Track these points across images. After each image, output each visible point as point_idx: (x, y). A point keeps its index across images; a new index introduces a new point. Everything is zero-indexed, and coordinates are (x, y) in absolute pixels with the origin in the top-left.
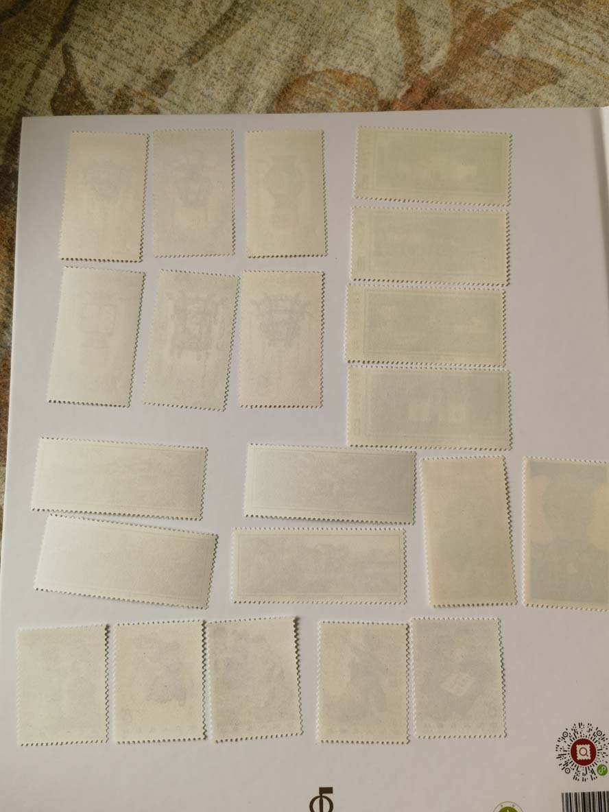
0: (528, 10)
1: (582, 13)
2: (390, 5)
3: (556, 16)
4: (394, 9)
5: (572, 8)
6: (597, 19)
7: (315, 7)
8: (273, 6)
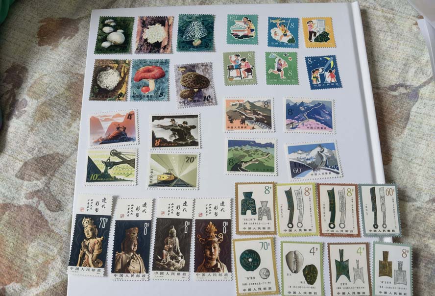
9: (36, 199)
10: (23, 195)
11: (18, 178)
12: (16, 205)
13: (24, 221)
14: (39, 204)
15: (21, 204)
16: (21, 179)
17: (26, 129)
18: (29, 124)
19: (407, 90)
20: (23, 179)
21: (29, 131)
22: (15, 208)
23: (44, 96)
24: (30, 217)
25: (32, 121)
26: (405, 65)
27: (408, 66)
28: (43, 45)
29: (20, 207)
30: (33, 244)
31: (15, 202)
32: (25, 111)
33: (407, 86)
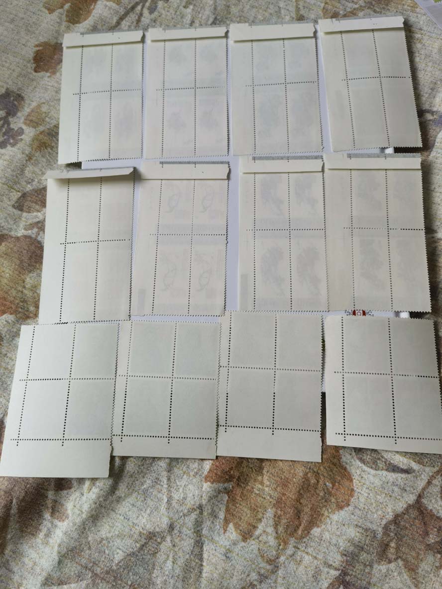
0: (361, 11)
1: (389, 10)
2: (292, 14)
3: (376, 13)
4: (294, 16)
5: (384, 8)
6: (397, 11)
7: (255, 17)
8: (234, 19)
9: (35, 230)
10: (21, 226)
11: (15, 209)
12: (14, 236)
13: (21, 252)
14: (39, 234)
15: (19, 235)
16: (19, 210)
17: (22, 158)
18: (27, 152)
19: (433, 116)
20: (22, 210)
21: (27, 160)
22: (13, 239)
23: (43, 125)
24: (28, 247)
25: (30, 150)
26: (432, 89)
27: (436, 90)
28: (40, 72)
29: (18, 238)
30: (31, 275)
31: (13, 233)
32: (22, 140)
33: (434, 112)
